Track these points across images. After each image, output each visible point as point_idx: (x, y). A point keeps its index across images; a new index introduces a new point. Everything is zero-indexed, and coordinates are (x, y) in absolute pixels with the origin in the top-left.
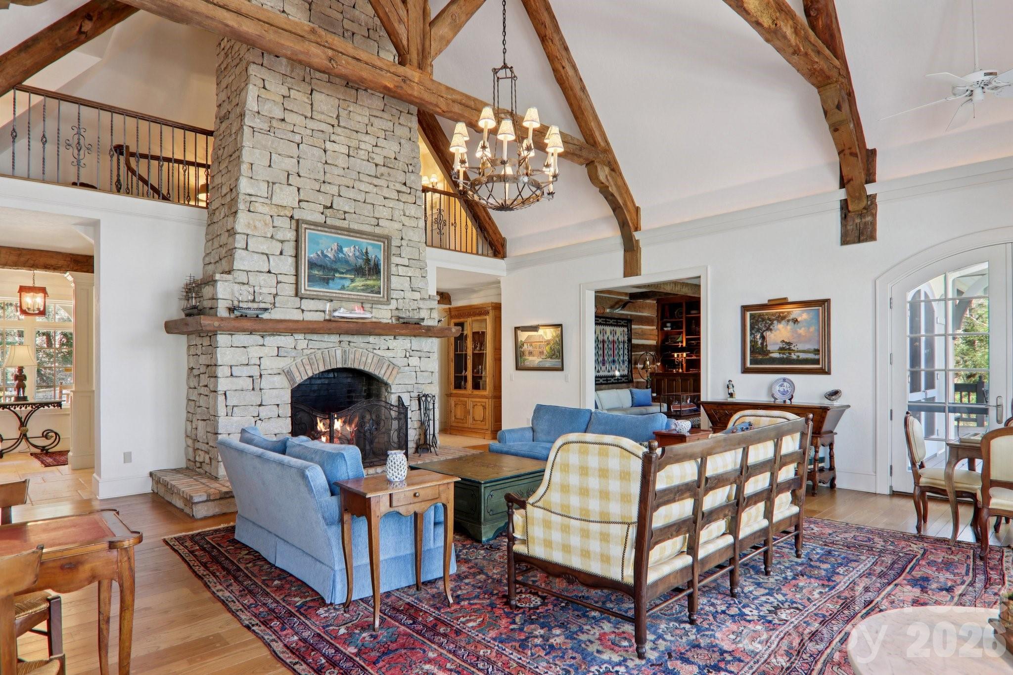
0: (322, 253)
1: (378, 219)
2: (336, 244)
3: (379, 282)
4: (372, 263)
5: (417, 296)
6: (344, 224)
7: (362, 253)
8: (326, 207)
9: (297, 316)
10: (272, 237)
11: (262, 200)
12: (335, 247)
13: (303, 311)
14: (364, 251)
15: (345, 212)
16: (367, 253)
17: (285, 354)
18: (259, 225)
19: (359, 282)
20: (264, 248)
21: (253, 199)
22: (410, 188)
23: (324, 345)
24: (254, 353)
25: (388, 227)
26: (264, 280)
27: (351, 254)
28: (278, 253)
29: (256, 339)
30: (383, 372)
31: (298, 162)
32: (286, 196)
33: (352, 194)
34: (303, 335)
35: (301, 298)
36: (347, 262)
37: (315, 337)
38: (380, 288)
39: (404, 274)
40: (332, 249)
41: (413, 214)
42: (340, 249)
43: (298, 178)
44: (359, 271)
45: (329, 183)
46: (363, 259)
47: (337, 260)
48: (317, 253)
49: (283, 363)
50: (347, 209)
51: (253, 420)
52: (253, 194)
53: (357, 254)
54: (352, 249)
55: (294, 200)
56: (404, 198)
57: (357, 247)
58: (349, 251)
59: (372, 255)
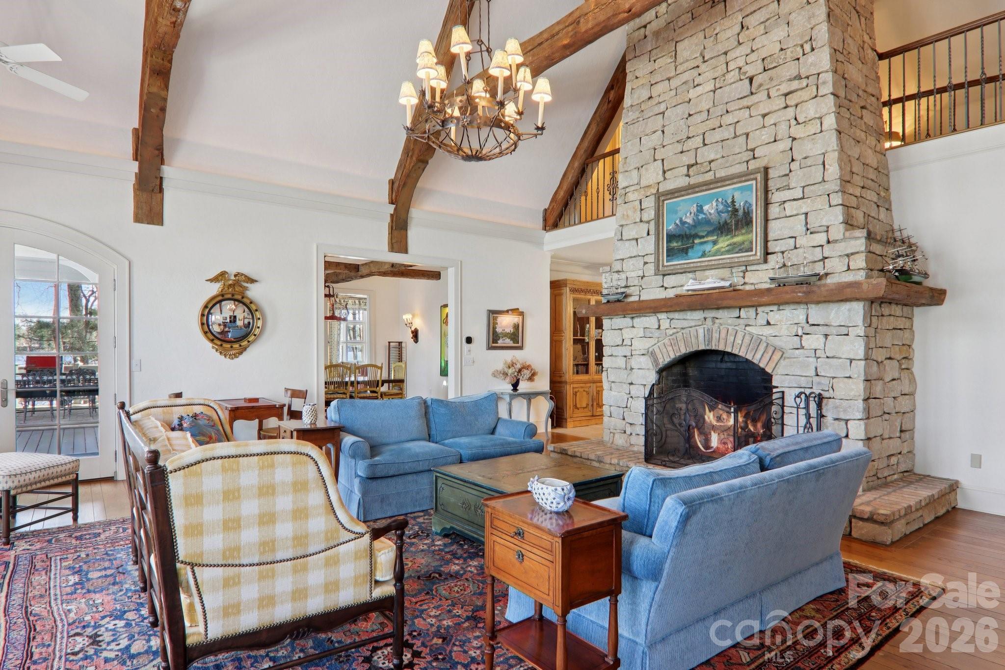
0: (681, 220)
1: (753, 150)
2: (695, 205)
3: (750, 236)
4: (741, 213)
5: (821, 238)
6: (709, 176)
7: (727, 205)
8: (689, 167)
9: (661, 294)
10: (641, 221)
11: (633, 188)
12: (694, 209)
13: (666, 288)
14: (729, 201)
15: (710, 162)
16: (733, 202)
17: (651, 335)
18: (630, 213)
19: (724, 242)
20: (633, 234)
21: (627, 190)
22: (807, 77)
23: (685, 324)
24: (627, 334)
25: (770, 154)
26: (633, 265)
27: (712, 211)
28: (645, 234)
29: (627, 321)
30: (758, 356)
31: (663, 132)
32: (652, 174)
33: (718, 135)
34: (665, 314)
35: (664, 275)
36: (707, 222)
37: (676, 315)
38: (751, 243)
39: (795, 213)
40: (691, 213)
41: (812, 114)
42: (700, 209)
43: (662, 149)
44: (723, 229)
45: (693, 136)
46: (728, 212)
47: (697, 223)
48: (675, 223)
49: (646, 344)
50: (712, 157)
51: (626, 397)
52: (627, 185)
53: (721, 207)
54: (714, 204)
55: (658, 174)
56: (792, 100)
57: (720, 200)
58: (710, 209)
59: (740, 204)
